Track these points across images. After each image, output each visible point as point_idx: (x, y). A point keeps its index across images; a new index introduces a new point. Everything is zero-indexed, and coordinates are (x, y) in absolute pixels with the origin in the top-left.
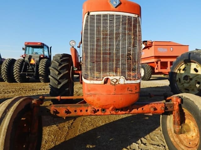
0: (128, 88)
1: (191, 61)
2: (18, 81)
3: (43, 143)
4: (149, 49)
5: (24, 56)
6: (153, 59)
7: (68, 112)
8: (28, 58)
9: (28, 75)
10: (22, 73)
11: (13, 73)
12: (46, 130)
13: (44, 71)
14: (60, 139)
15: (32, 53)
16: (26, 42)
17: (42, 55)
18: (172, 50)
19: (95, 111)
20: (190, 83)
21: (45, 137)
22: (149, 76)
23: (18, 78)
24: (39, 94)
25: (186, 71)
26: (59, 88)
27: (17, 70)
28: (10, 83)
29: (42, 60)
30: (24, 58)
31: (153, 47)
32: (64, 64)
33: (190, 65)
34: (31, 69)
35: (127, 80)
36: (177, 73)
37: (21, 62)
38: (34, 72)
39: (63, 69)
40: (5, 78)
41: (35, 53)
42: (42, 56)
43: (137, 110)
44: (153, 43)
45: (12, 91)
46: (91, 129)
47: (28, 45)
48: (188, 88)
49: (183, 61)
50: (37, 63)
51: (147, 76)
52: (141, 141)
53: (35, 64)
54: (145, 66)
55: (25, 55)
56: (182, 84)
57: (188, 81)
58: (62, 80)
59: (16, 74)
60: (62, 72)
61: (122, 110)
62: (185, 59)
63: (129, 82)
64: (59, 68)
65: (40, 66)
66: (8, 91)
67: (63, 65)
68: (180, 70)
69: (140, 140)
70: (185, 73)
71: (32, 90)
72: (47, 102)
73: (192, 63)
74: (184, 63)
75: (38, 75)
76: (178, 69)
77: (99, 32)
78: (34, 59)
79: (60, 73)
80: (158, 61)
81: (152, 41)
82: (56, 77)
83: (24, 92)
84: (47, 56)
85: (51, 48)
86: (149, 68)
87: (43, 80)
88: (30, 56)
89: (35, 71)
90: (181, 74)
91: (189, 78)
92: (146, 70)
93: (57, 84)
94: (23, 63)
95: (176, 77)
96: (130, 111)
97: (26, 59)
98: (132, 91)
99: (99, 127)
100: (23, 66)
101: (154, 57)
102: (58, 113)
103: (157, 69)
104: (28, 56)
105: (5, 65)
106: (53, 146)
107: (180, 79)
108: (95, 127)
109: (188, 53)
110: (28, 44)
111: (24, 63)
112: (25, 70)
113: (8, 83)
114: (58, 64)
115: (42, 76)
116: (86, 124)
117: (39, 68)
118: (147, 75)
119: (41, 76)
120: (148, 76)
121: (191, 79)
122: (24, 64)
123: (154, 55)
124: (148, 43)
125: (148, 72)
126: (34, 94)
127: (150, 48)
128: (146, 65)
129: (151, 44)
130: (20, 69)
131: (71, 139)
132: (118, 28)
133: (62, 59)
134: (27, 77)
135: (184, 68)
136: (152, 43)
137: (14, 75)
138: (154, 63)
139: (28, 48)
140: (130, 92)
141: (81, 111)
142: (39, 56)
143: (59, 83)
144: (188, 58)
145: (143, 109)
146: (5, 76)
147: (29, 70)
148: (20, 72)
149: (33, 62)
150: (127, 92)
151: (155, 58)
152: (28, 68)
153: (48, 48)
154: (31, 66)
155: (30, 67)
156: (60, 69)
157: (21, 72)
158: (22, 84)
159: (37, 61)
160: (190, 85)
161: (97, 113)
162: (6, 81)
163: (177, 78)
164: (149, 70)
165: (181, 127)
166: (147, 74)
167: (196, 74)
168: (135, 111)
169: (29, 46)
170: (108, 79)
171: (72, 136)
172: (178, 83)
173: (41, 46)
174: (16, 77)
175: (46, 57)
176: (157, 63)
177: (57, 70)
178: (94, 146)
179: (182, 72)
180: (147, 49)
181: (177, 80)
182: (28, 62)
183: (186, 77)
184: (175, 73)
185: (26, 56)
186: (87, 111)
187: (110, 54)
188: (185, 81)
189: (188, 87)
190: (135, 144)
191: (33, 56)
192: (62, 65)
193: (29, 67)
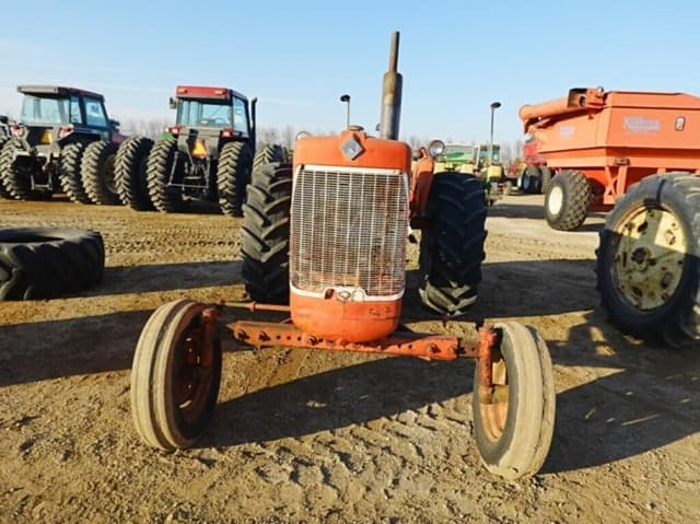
0: (372, 309)
1: (663, 205)
2: (161, 205)
3: (223, 385)
4: (591, 118)
5: (175, 131)
6: (601, 155)
7: (264, 338)
8: (187, 137)
9: (188, 191)
10: (170, 184)
11: (147, 183)
12: (230, 361)
13: (231, 182)
14: (258, 383)
15: (199, 122)
16: (179, 87)
17: (226, 130)
18: (680, 124)
19: (314, 342)
20: (648, 274)
21: (228, 374)
22: (577, 217)
23: (159, 199)
24: (217, 258)
25: (644, 233)
26: (264, 260)
27: (157, 184)
28: (140, 213)
29: (226, 146)
30: (176, 136)
31: (606, 113)
32: (279, 197)
33: (659, 219)
34: (194, 174)
35: (368, 294)
36: (622, 235)
37: (167, 149)
38: (203, 182)
39: (276, 213)
40: (126, 196)
41: (205, 122)
42: (226, 134)
43: (399, 346)
44: (609, 96)
45: (149, 243)
46: (328, 369)
47: (185, 98)
48: (640, 288)
49: (641, 201)
50: (211, 157)
51: (569, 215)
52: (430, 409)
53: (208, 159)
54: (568, 180)
55: (179, 129)
56: (630, 271)
57: (644, 265)
58: (271, 241)
59: (153, 187)
60: (273, 221)
61: (367, 344)
62: (647, 196)
63: (373, 298)
64: (266, 210)
65: (221, 164)
66: (138, 243)
67: (276, 202)
68: (630, 227)
69: (426, 407)
70: (641, 239)
71: (200, 243)
72: (236, 286)
73: (665, 213)
74: (643, 208)
75: (215, 193)
76: (626, 222)
77: (319, 204)
78: (203, 142)
79: (267, 224)
80: (620, 165)
81: (606, 91)
82: (257, 233)
83: (180, 248)
84: (241, 133)
85: (254, 102)
86: (582, 188)
87: (229, 208)
88: (192, 131)
89: (208, 181)
90: (632, 241)
91: (646, 257)
92: (570, 194)
93: (259, 250)
94: (173, 155)
95: (617, 246)
96: (383, 348)
97: (182, 142)
98: (379, 315)
99: (347, 368)
100: (172, 165)
101: (604, 151)
102: (248, 337)
103: (610, 193)
104: (188, 132)
105: (124, 157)
106: (243, 393)
107: (625, 254)
108: (339, 366)
109: (660, 180)
110: (186, 92)
111: (176, 153)
112: (180, 176)
113: (134, 213)
114: (263, 198)
115: (226, 196)
116: (320, 356)
117: (217, 171)
118: (571, 212)
119: (224, 197)
120: (572, 217)
121: (653, 262)
122: (176, 157)
123: (604, 145)
124: (590, 99)
125: (577, 202)
126: (205, 259)
127: (596, 116)
128: (574, 177)
129: (601, 101)
130: (166, 173)
131: (279, 385)
132: (356, 197)
133: (274, 185)
134: (185, 198)
135: (642, 222)
136: (606, 95)
137: (149, 190)
138: (601, 172)
139: (185, 103)
140: (375, 317)
141: (289, 338)
142: (218, 134)
143: (266, 249)
144: (654, 197)
145: (410, 347)
146: (125, 191)
147: (188, 175)
148: (165, 180)
149: (200, 150)
150: (368, 316)
151: (608, 154)
152: (186, 171)
153: (246, 102)
154: (195, 163)
155: (193, 169)
156: (269, 213)
157: (168, 181)
158: (173, 219)
159: (213, 149)
160: (647, 279)
161: (320, 345)
162: (128, 207)
163: (620, 253)
164: (583, 194)
165: (491, 390)
166: (571, 208)
167: (667, 249)
168: (393, 349)
169: (190, 100)
170: (333, 291)
171: (282, 378)
172: (619, 266)
173: (226, 100)
174: (155, 194)
175: (239, 138)
176: (614, 170)
177: (260, 214)
178: (323, 405)
179: (635, 235)
180: (587, 117)
181: (619, 259)
182: (188, 152)
183: (640, 254)
184: (616, 234)
185: (181, 132)
186: (299, 339)
187: (338, 246)
188: (635, 263)
189: (641, 284)
190: (412, 412)
191: (200, 133)
192: (273, 200)
193: (190, 165)
